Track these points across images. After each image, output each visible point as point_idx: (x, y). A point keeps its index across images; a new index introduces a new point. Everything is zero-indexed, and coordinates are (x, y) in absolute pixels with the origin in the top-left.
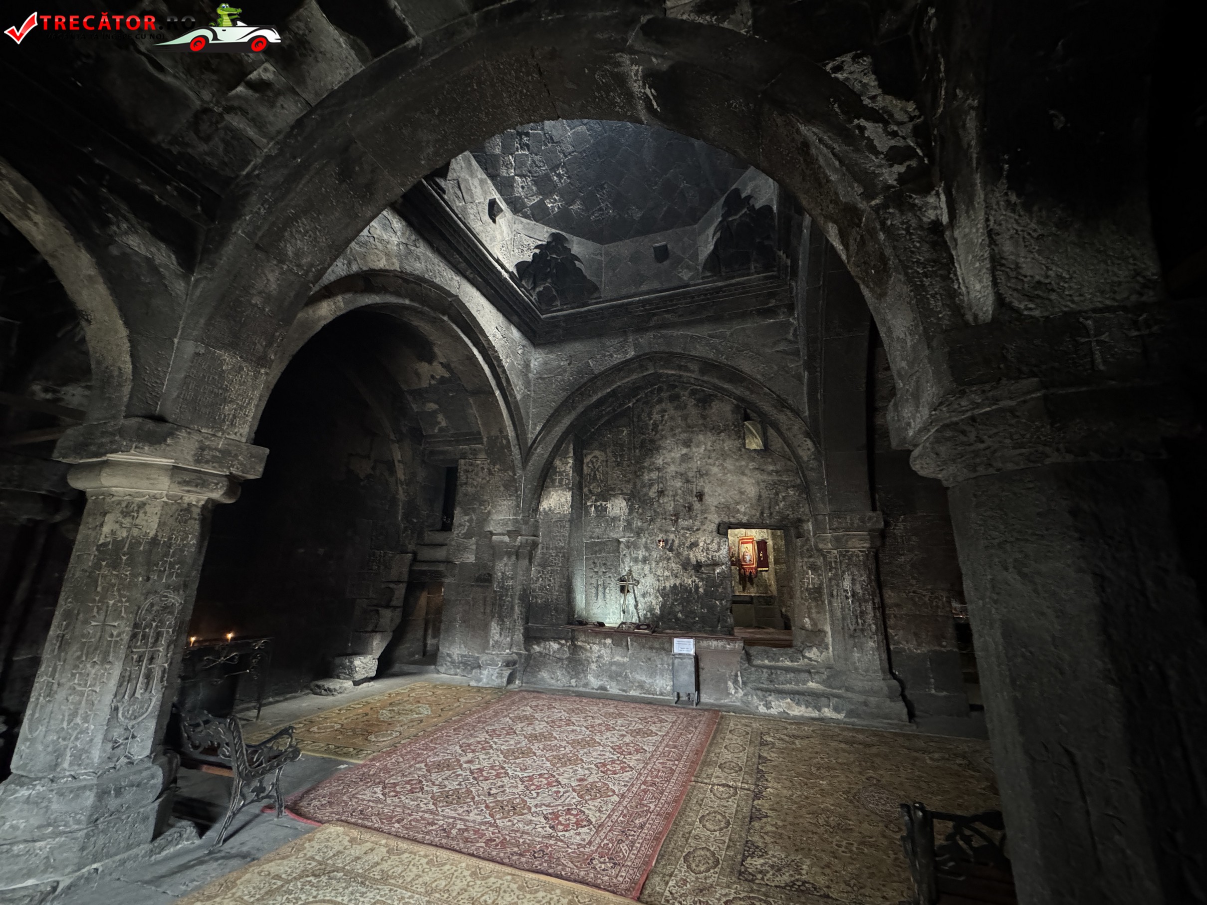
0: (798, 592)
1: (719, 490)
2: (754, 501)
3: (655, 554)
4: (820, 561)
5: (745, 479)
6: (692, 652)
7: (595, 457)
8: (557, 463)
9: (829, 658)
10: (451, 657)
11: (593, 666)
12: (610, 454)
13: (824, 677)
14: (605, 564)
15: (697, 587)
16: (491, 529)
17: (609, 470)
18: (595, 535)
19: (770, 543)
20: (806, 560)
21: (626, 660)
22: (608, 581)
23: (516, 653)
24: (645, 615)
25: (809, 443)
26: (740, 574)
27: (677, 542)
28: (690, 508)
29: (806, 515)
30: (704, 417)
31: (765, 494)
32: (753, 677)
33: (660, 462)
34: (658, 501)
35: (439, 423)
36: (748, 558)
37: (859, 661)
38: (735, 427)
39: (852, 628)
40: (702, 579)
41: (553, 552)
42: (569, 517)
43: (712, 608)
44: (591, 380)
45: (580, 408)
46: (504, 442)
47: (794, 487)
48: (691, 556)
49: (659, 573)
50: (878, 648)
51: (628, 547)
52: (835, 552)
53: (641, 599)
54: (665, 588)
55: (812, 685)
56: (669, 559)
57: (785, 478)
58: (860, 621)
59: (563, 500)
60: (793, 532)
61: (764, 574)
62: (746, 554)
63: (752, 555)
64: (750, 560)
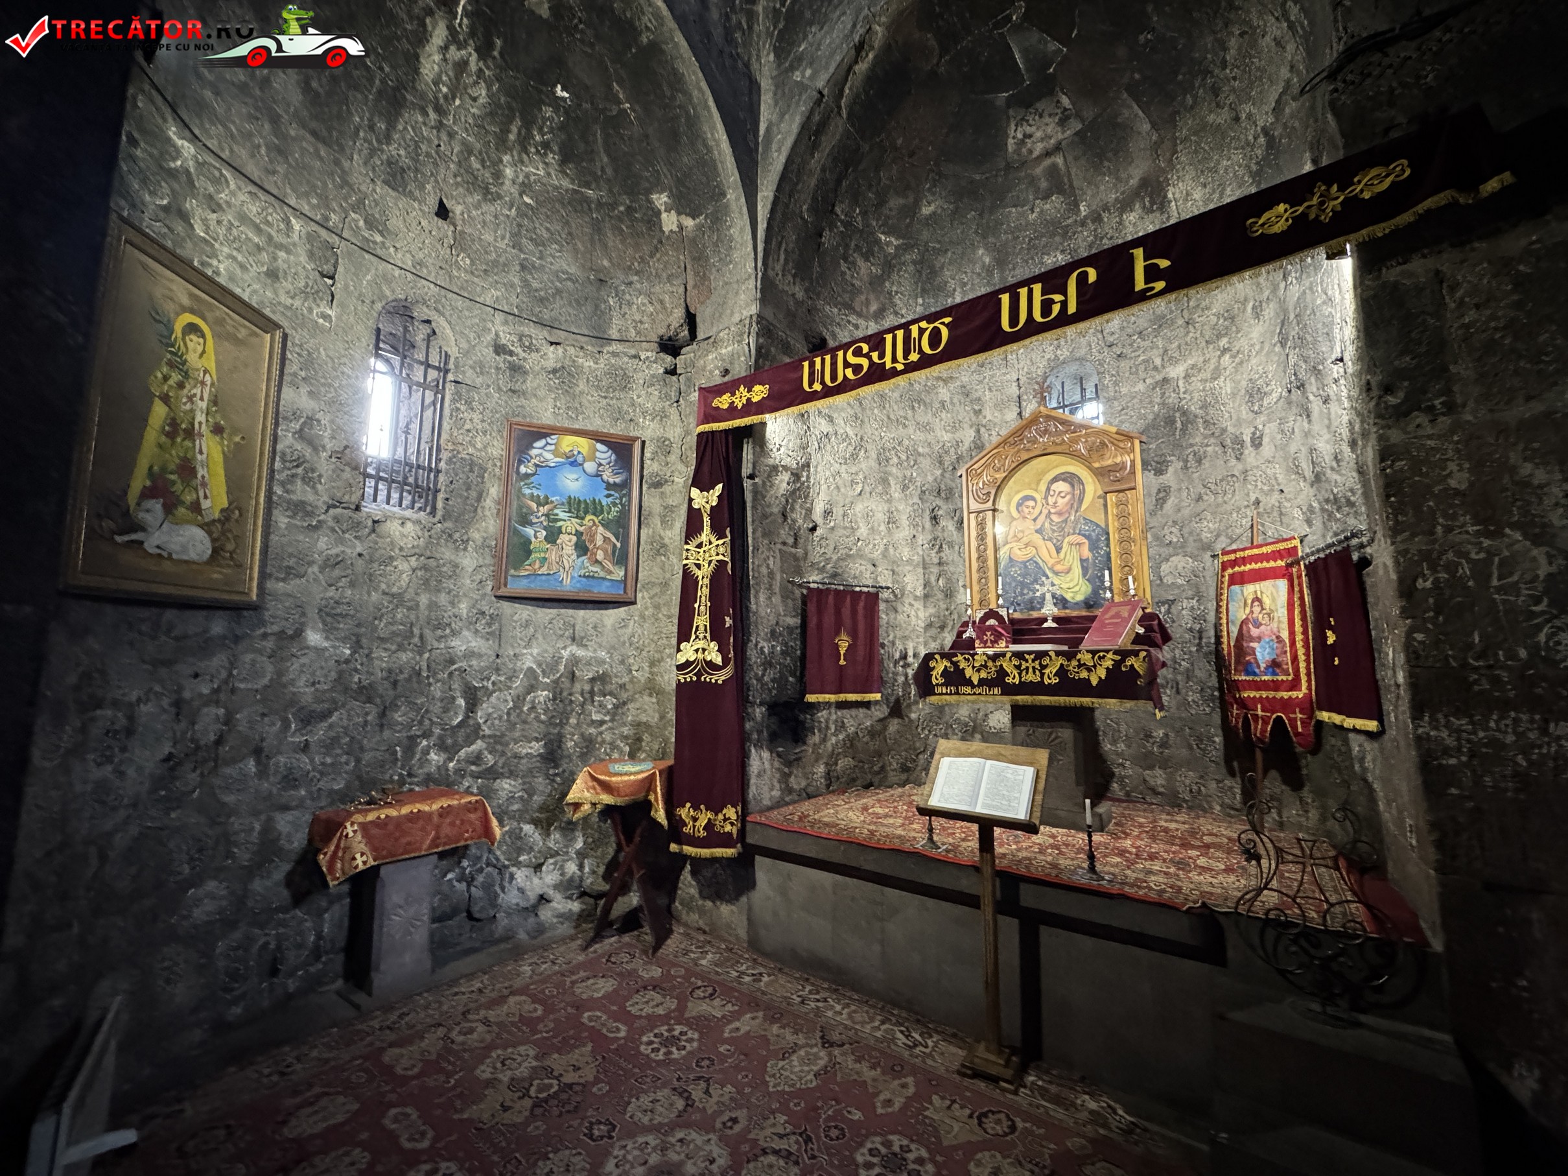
36: (1263, 654)
61: (1355, 749)
62: (1255, 632)
63: (1285, 635)
64: (1275, 665)
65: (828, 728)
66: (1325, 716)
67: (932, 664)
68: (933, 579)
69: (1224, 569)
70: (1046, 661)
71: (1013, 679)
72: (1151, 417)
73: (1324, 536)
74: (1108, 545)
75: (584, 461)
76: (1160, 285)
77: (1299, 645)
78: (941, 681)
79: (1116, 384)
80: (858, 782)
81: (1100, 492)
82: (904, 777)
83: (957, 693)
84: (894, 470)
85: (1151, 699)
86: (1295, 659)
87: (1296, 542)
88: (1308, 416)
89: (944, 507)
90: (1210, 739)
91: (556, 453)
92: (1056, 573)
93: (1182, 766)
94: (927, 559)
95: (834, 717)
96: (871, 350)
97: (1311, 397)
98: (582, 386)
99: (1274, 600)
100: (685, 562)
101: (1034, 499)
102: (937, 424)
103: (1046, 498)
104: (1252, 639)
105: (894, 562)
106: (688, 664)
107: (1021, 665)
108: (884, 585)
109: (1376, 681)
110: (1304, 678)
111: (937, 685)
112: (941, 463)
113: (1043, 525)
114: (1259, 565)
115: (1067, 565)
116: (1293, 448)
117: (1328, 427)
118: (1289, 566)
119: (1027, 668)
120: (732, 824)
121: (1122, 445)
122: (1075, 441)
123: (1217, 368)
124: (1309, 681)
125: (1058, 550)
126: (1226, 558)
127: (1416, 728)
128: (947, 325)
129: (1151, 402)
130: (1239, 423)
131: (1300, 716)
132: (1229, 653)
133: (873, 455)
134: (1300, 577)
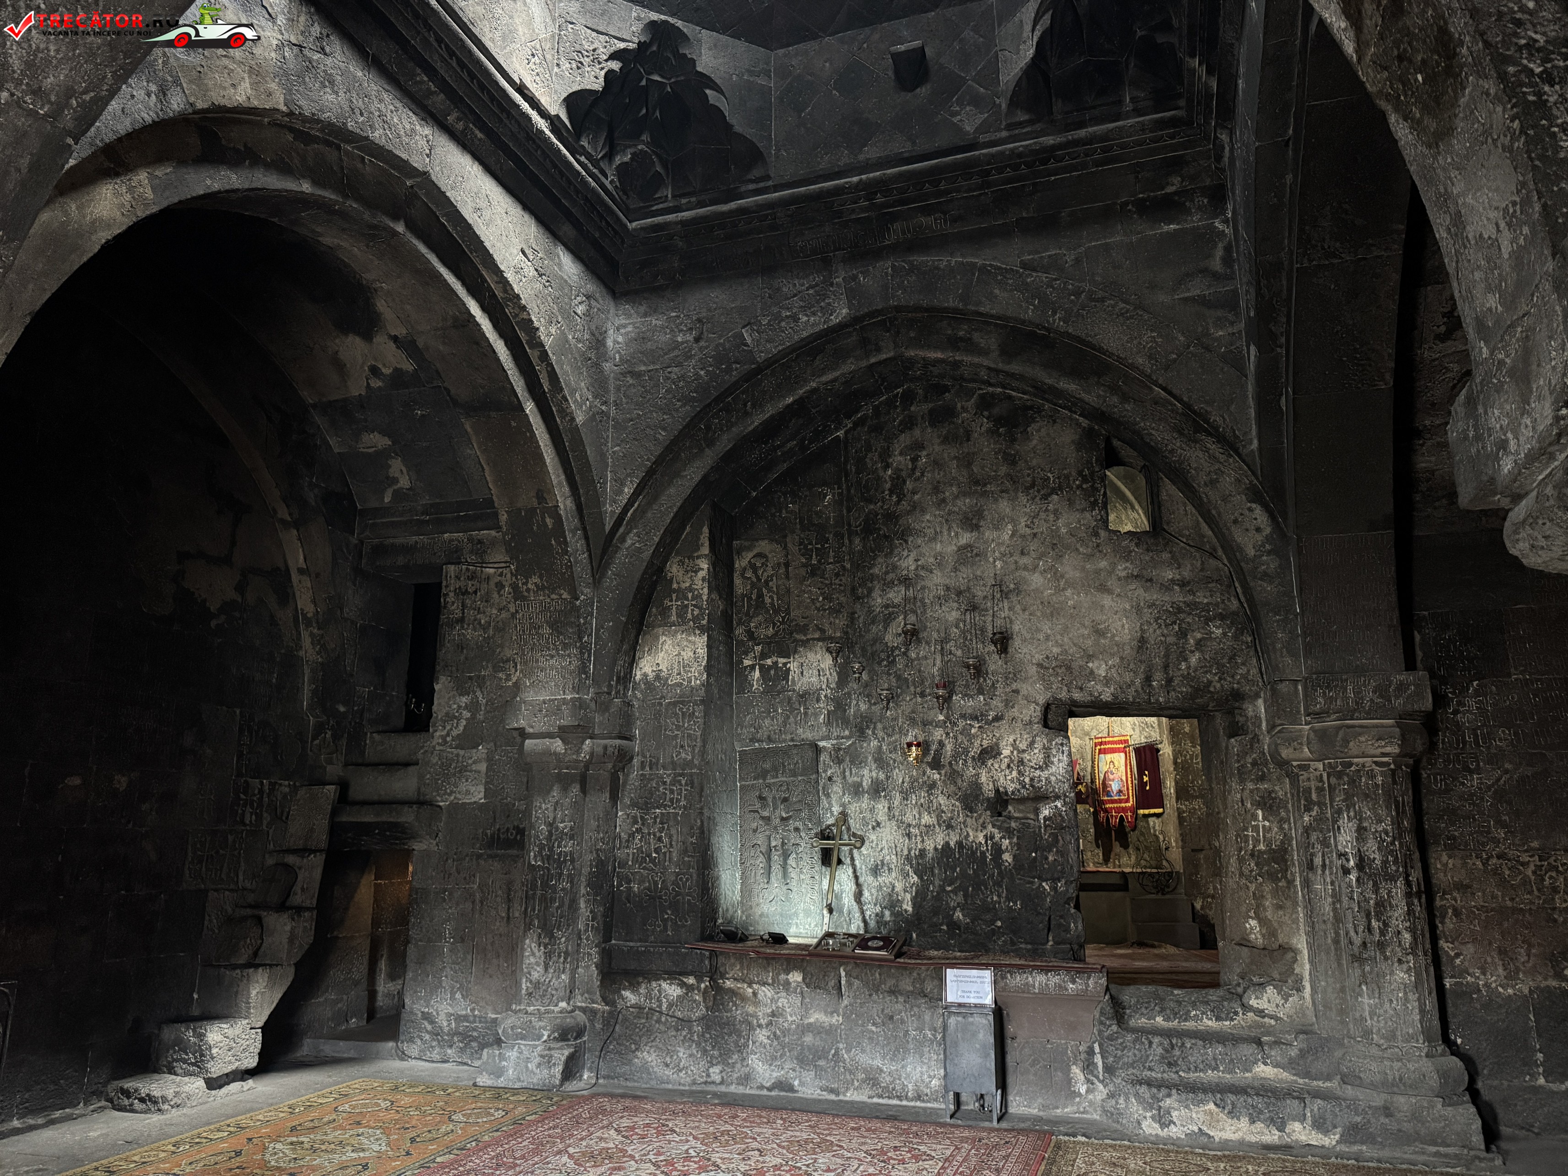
0: (1233, 861)
1: (1046, 627)
2: (1128, 651)
3: (899, 776)
4: (1282, 789)
5: (1107, 601)
6: (988, 1000)
7: (759, 555)
8: (674, 569)
9: (1302, 1011)
10: (432, 1022)
11: (762, 1036)
12: (793, 548)
13: (1294, 1052)
14: (785, 800)
15: (998, 851)
16: (522, 723)
17: (791, 584)
18: (762, 734)
19: (1166, 750)
20: (1250, 786)
21: (836, 1019)
22: (793, 838)
23: (584, 1010)
24: (879, 916)
25: (1260, 516)
26: (1097, 823)
27: (949, 747)
28: (979, 670)
29: (1253, 682)
30: (1012, 460)
31: (1154, 634)
32: (1129, 1056)
33: (908, 563)
34: (905, 654)
35: (395, 481)
36: (1115, 787)
37: (1372, 1014)
38: (1085, 480)
39: (1358, 941)
40: (1008, 832)
41: (667, 775)
42: (702, 692)
43: (1032, 899)
44: (749, 377)
45: (724, 443)
46: (548, 521)
47: (1222, 617)
48: (983, 779)
49: (909, 818)
50: (1417, 985)
51: (839, 761)
52: (1320, 766)
53: (870, 879)
54: (923, 853)
55: (1265, 1071)
56: (932, 786)
57: (1202, 598)
58: (1374, 923)
59: (687, 654)
60: (1220, 721)
61: (1151, 824)
62: (1111, 777)
63: (1124, 778)
64: (1120, 792)
104: (1110, 780)
109: (1162, 794)
118: (1125, 747)
126: (1097, 740)
127: (1177, 806)
131: (1129, 814)
132: (1099, 787)
134: (1130, 753)
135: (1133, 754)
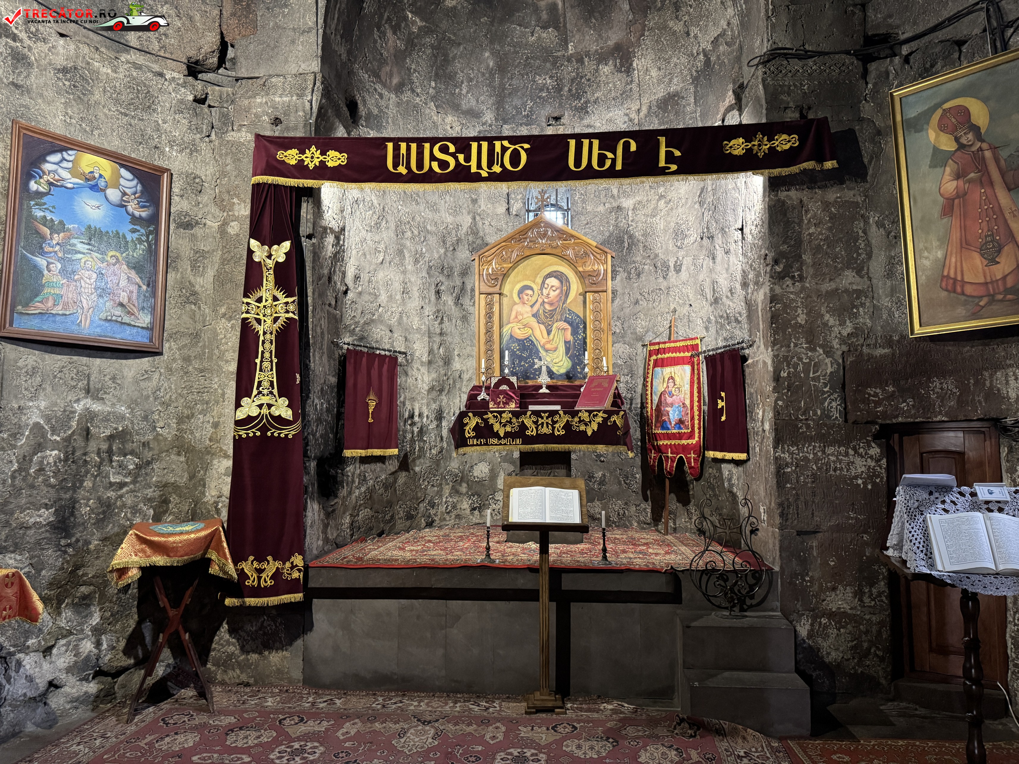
36: (673, 415)
61: (726, 473)
62: (669, 400)
63: (688, 402)
64: (681, 422)
65: (353, 481)
66: (711, 454)
67: (466, 420)
68: (435, 347)
69: (650, 356)
70: (556, 418)
71: (531, 432)
72: (607, 234)
73: (716, 339)
74: (585, 332)
75: (106, 187)
76: (674, 167)
77: (696, 408)
78: (473, 434)
79: (584, 201)
80: (374, 531)
81: (581, 290)
82: (408, 523)
83: (486, 444)
84: (408, 243)
85: (625, 444)
86: (692, 418)
87: (698, 341)
88: (713, 259)
89: (446, 283)
90: (633, 476)
91: (74, 172)
92: (547, 351)
93: (613, 497)
94: (432, 329)
95: (358, 471)
96: (458, 151)
97: (717, 247)
98: (97, 96)
99: (682, 379)
100: (245, 315)
101: (532, 289)
102: (442, 207)
103: (541, 289)
104: (667, 405)
105: (406, 330)
106: (249, 419)
107: (538, 421)
108: (398, 350)
109: (747, 429)
110: (697, 431)
111: (469, 438)
112: (444, 242)
113: (538, 310)
114: (674, 355)
115: (554, 345)
116: (701, 277)
117: (727, 270)
118: (692, 356)
119: (543, 423)
120: (299, 570)
121: (598, 256)
122: (566, 247)
123: (655, 208)
124: (699, 433)
125: (549, 333)
126: (652, 348)
127: (775, 452)
128: (526, 150)
129: (608, 223)
130: (667, 252)
131: (693, 455)
132: (652, 415)
133: (392, 226)
134: (698, 364)
135: (704, 367)
